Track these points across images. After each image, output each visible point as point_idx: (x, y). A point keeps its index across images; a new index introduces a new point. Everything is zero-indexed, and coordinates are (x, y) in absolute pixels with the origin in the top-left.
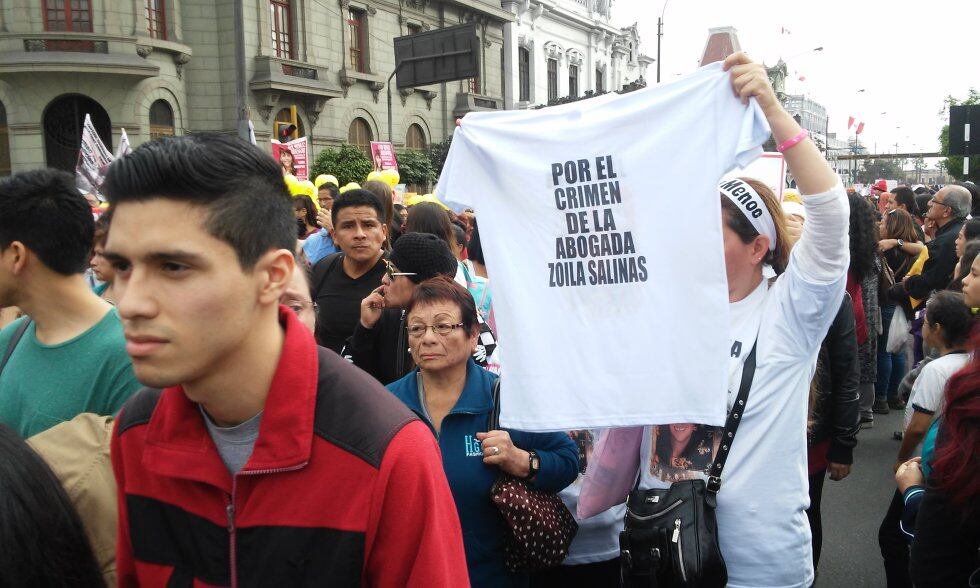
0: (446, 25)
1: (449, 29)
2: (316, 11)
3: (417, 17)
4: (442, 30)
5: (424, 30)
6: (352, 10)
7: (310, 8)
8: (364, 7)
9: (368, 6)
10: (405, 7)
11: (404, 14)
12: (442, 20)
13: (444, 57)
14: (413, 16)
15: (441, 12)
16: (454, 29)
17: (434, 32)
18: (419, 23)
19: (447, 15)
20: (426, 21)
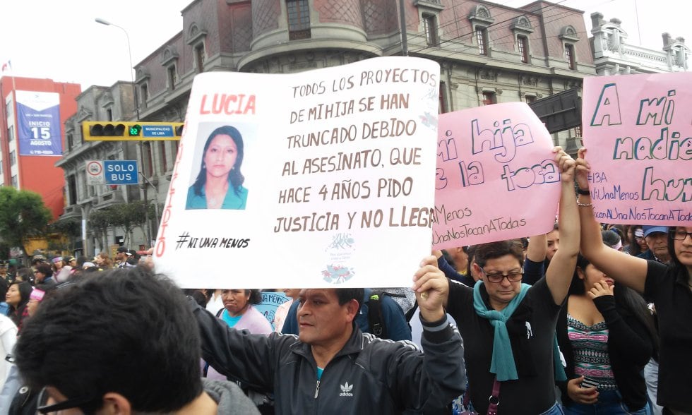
0: (555, 92)
1: (557, 95)
2: (460, 98)
3: (532, 91)
4: (551, 97)
5: (538, 99)
6: (485, 93)
7: (456, 98)
8: (493, 90)
9: (496, 88)
10: (523, 85)
11: (522, 90)
12: (551, 90)
13: (554, 115)
14: (529, 90)
15: (550, 84)
16: (562, 94)
17: (546, 99)
18: (534, 95)
19: (555, 86)
20: (539, 92)
